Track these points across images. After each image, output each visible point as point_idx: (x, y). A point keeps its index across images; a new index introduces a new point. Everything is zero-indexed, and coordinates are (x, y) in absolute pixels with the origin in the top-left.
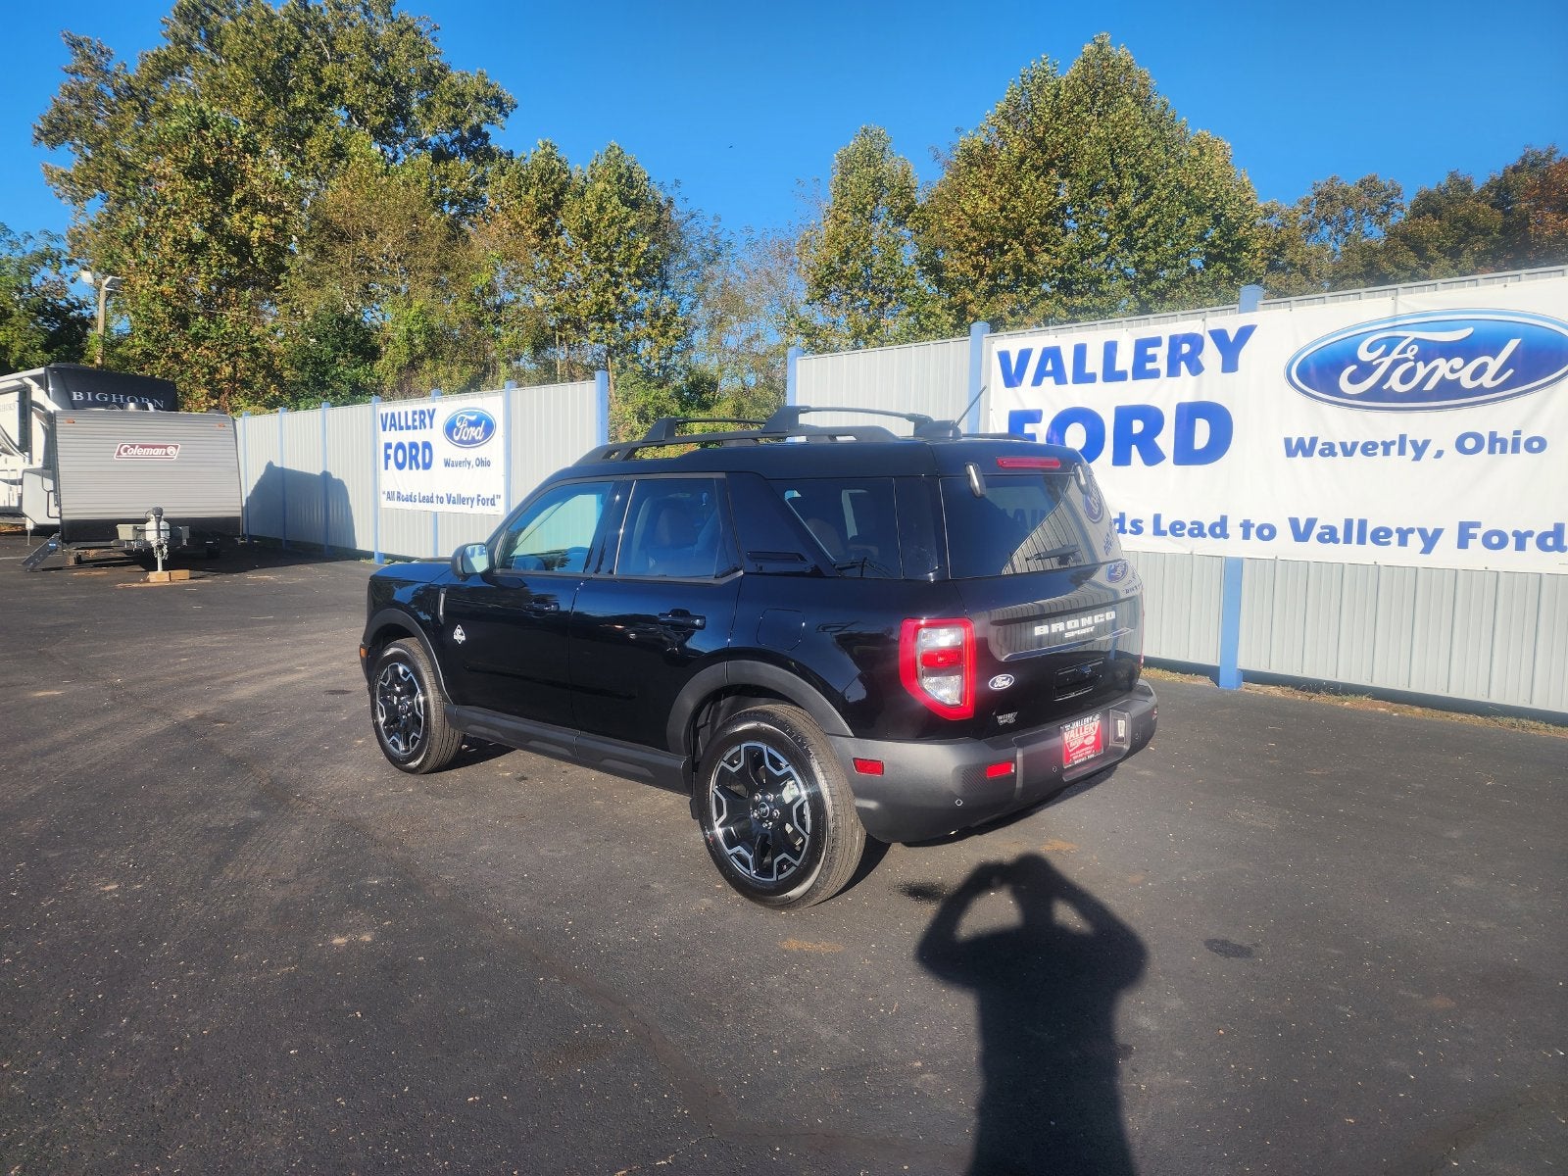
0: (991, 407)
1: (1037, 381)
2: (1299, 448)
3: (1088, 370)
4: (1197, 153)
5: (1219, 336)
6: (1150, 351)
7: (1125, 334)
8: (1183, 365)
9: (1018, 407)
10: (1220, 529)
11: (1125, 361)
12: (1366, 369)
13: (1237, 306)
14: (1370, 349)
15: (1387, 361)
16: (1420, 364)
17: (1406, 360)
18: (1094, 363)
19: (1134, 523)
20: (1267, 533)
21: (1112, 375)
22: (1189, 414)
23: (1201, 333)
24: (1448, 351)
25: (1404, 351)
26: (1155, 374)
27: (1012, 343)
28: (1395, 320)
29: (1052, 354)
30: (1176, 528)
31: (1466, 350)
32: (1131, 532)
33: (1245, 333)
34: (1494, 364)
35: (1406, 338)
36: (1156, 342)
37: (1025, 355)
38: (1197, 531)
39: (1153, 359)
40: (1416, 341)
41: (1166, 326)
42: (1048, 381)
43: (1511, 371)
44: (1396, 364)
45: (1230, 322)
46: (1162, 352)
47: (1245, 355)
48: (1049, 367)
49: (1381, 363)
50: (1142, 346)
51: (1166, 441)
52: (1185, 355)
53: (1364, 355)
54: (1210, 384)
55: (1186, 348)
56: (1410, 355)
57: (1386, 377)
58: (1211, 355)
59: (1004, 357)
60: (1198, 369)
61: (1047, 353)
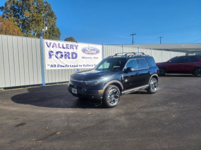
1: (53, 47)
2: (83, 58)
7: (65, 43)
9: (50, 50)
10: (77, 66)
11: (65, 46)
16: (91, 51)
19: (68, 66)
20: (81, 66)
21: (64, 48)
22: (73, 53)
23: (73, 45)
26: (69, 48)
27: (49, 41)
30: (73, 66)
33: (78, 46)
37: (50, 43)
38: (75, 66)
41: (69, 43)
42: (55, 47)
43: (96, 52)
45: (76, 44)
46: (69, 46)
47: (78, 48)
48: (54, 45)
50: (67, 45)
51: (70, 56)
52: (72, 47)
53: (87, 49)
54: (75, 51)
58: (74, 47)
59: (47, 43)
60: (73, 49)
61: (54, 43)
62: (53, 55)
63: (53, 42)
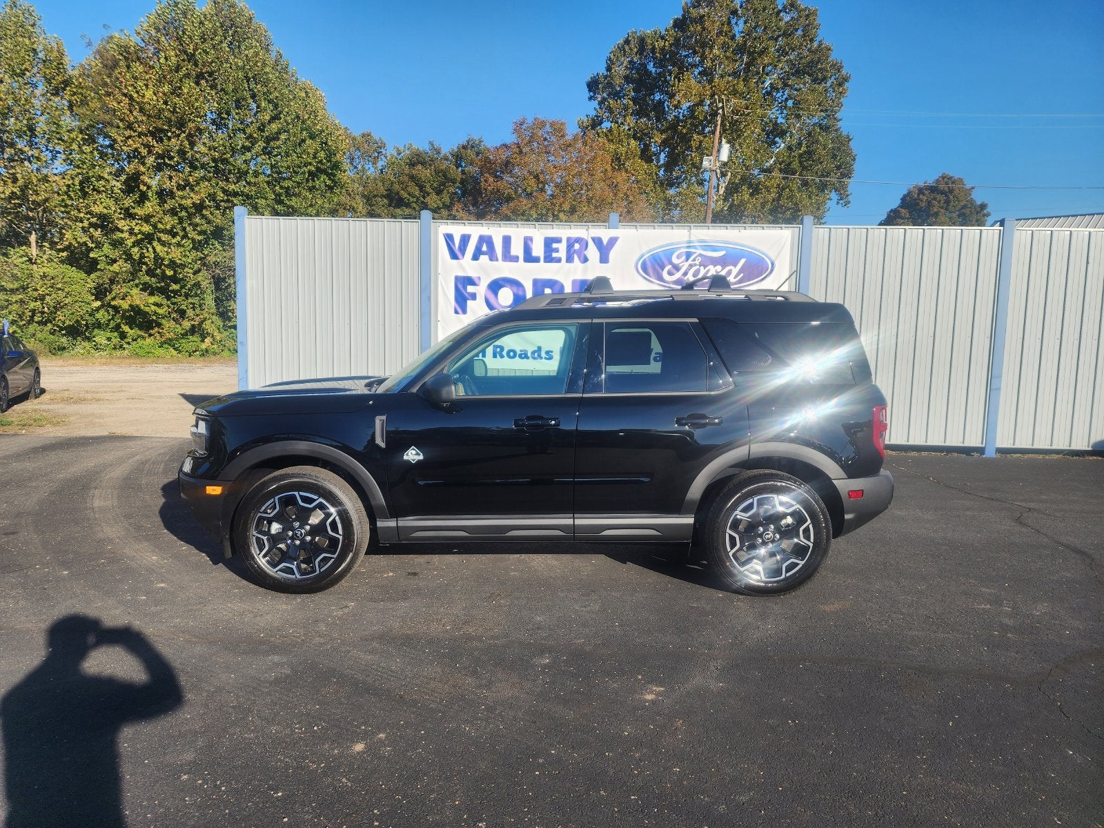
0: (440, 271)
1: (475, 257)
3: (513, 252)
4: (304, 95)
5: (598, 241)
6: (555, 246)
7: (538, 233)
8: (576, 257)
9: (461, 274)
11: (538, 250)
12: (677, 268)
13: (607, 224)
14: (678, 257)
15: (686, 265)
16: (702, 268)
17: (695, 265)
18: (517, 249)
19: (547, 353)
21: (529, 258)
23: (586, 237)
24: (715, 262)
25: (694, 260)
26: (559, 260)
27: (457, 230)
28: (690, 243)
29: (486, 240)
31: (723, 262)
32: (546, 358)
33: (613, 241)
34: (735, 270)
35: (695, 253)
36: (559, 240)
37: (465, 239)
39: (557, 250)
40: (700, 255)
41: (564, 232)
42: (484, 259)
43: (742, 275)
44: (691, 266)
45: (605, 234)
46: (562, 247)
47: (613, 254)
48: (484, 248)
49: (683, 266)
50: (549, 242)
52: (576, 250)
53: (675, 260)
54: (593, 270)
55: (577, 246)
56: (697, 262)
57: (685, 274)
58: (593, 252)
59: (449, 238)
60: (585, 260)
61: (482, 239)
62: (473, 297)
63: (476, 230)
